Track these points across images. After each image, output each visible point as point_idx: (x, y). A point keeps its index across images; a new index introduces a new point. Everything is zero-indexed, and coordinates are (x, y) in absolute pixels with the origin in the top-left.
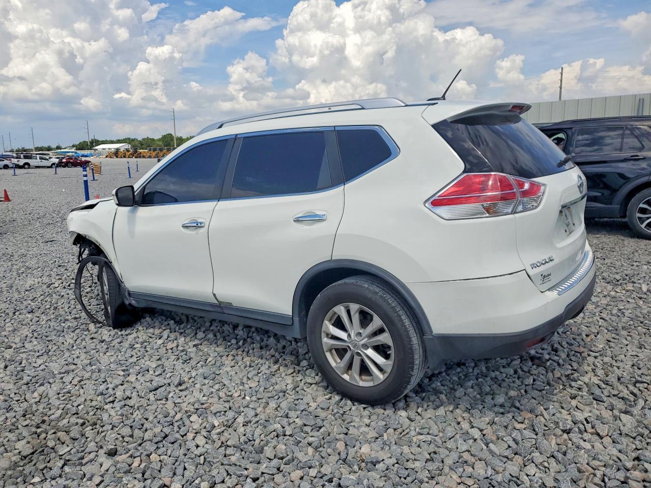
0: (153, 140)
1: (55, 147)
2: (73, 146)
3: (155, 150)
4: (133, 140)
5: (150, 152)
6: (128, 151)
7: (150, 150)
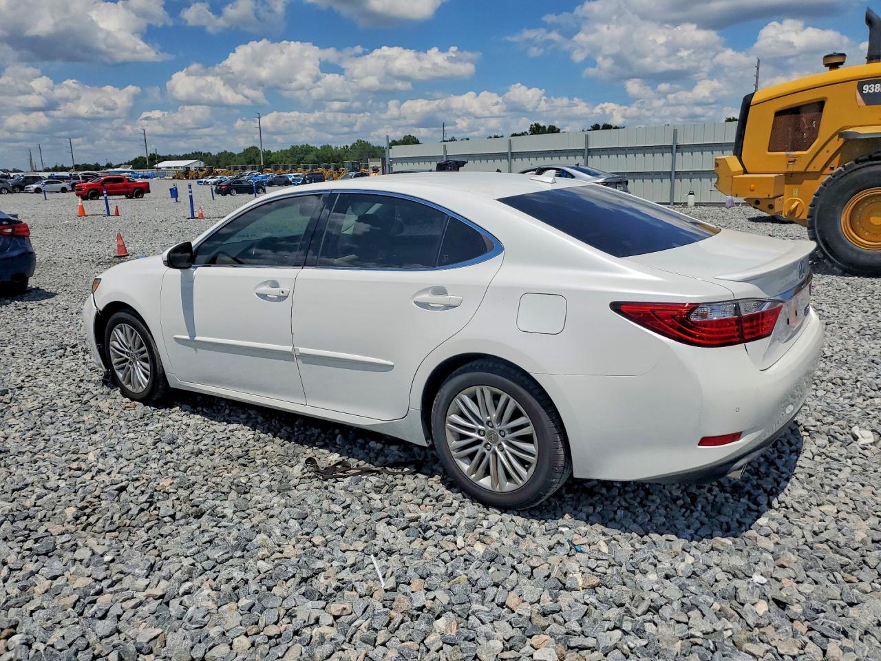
0: (232, 155)
1: (105, 164)
2: (129, 164)
3: (235, 169)
4: (206, 155)
5: (229, 172)
6: (202, 170)
7: (230, 169)
